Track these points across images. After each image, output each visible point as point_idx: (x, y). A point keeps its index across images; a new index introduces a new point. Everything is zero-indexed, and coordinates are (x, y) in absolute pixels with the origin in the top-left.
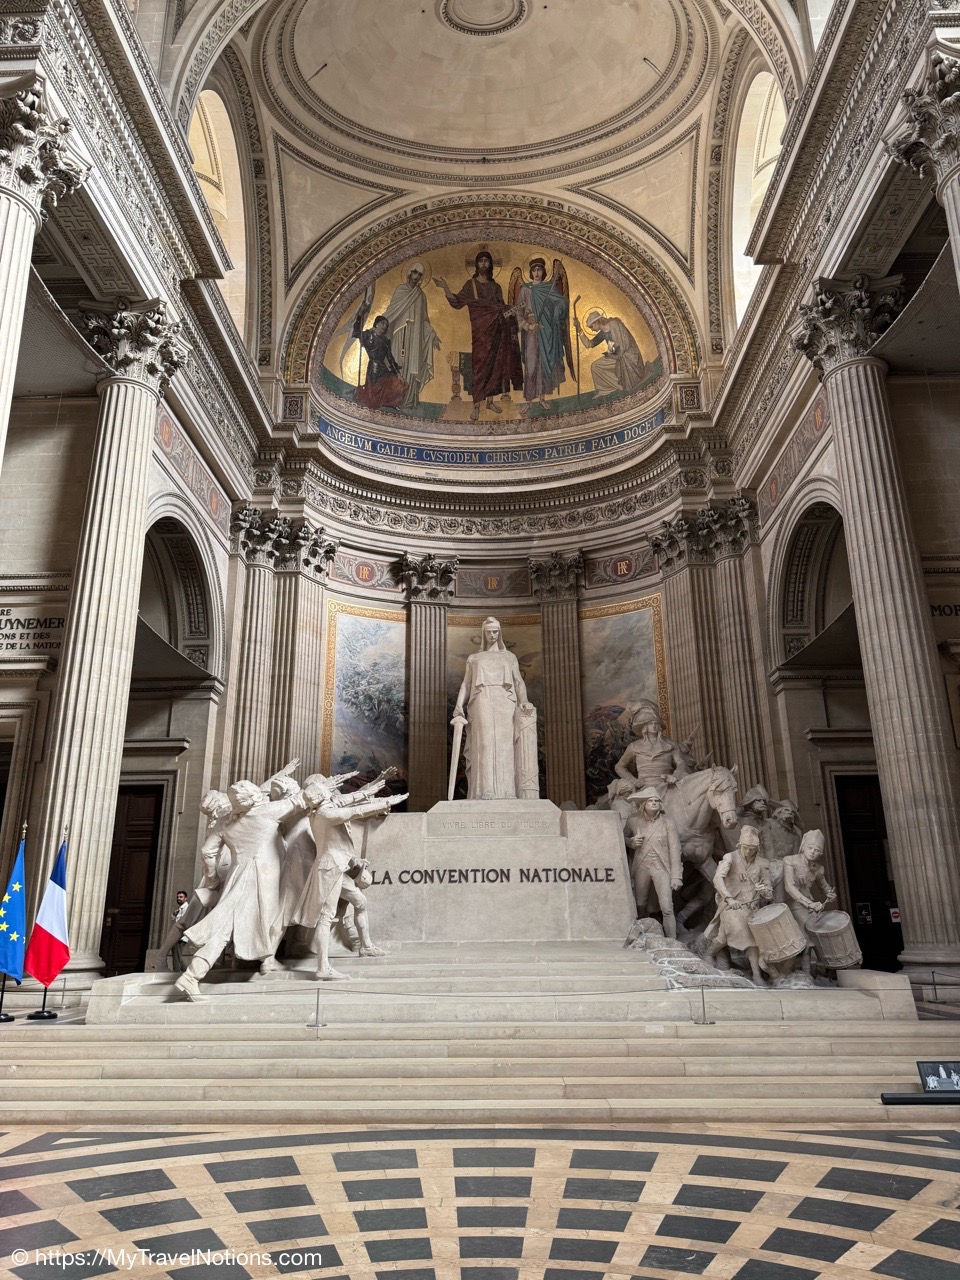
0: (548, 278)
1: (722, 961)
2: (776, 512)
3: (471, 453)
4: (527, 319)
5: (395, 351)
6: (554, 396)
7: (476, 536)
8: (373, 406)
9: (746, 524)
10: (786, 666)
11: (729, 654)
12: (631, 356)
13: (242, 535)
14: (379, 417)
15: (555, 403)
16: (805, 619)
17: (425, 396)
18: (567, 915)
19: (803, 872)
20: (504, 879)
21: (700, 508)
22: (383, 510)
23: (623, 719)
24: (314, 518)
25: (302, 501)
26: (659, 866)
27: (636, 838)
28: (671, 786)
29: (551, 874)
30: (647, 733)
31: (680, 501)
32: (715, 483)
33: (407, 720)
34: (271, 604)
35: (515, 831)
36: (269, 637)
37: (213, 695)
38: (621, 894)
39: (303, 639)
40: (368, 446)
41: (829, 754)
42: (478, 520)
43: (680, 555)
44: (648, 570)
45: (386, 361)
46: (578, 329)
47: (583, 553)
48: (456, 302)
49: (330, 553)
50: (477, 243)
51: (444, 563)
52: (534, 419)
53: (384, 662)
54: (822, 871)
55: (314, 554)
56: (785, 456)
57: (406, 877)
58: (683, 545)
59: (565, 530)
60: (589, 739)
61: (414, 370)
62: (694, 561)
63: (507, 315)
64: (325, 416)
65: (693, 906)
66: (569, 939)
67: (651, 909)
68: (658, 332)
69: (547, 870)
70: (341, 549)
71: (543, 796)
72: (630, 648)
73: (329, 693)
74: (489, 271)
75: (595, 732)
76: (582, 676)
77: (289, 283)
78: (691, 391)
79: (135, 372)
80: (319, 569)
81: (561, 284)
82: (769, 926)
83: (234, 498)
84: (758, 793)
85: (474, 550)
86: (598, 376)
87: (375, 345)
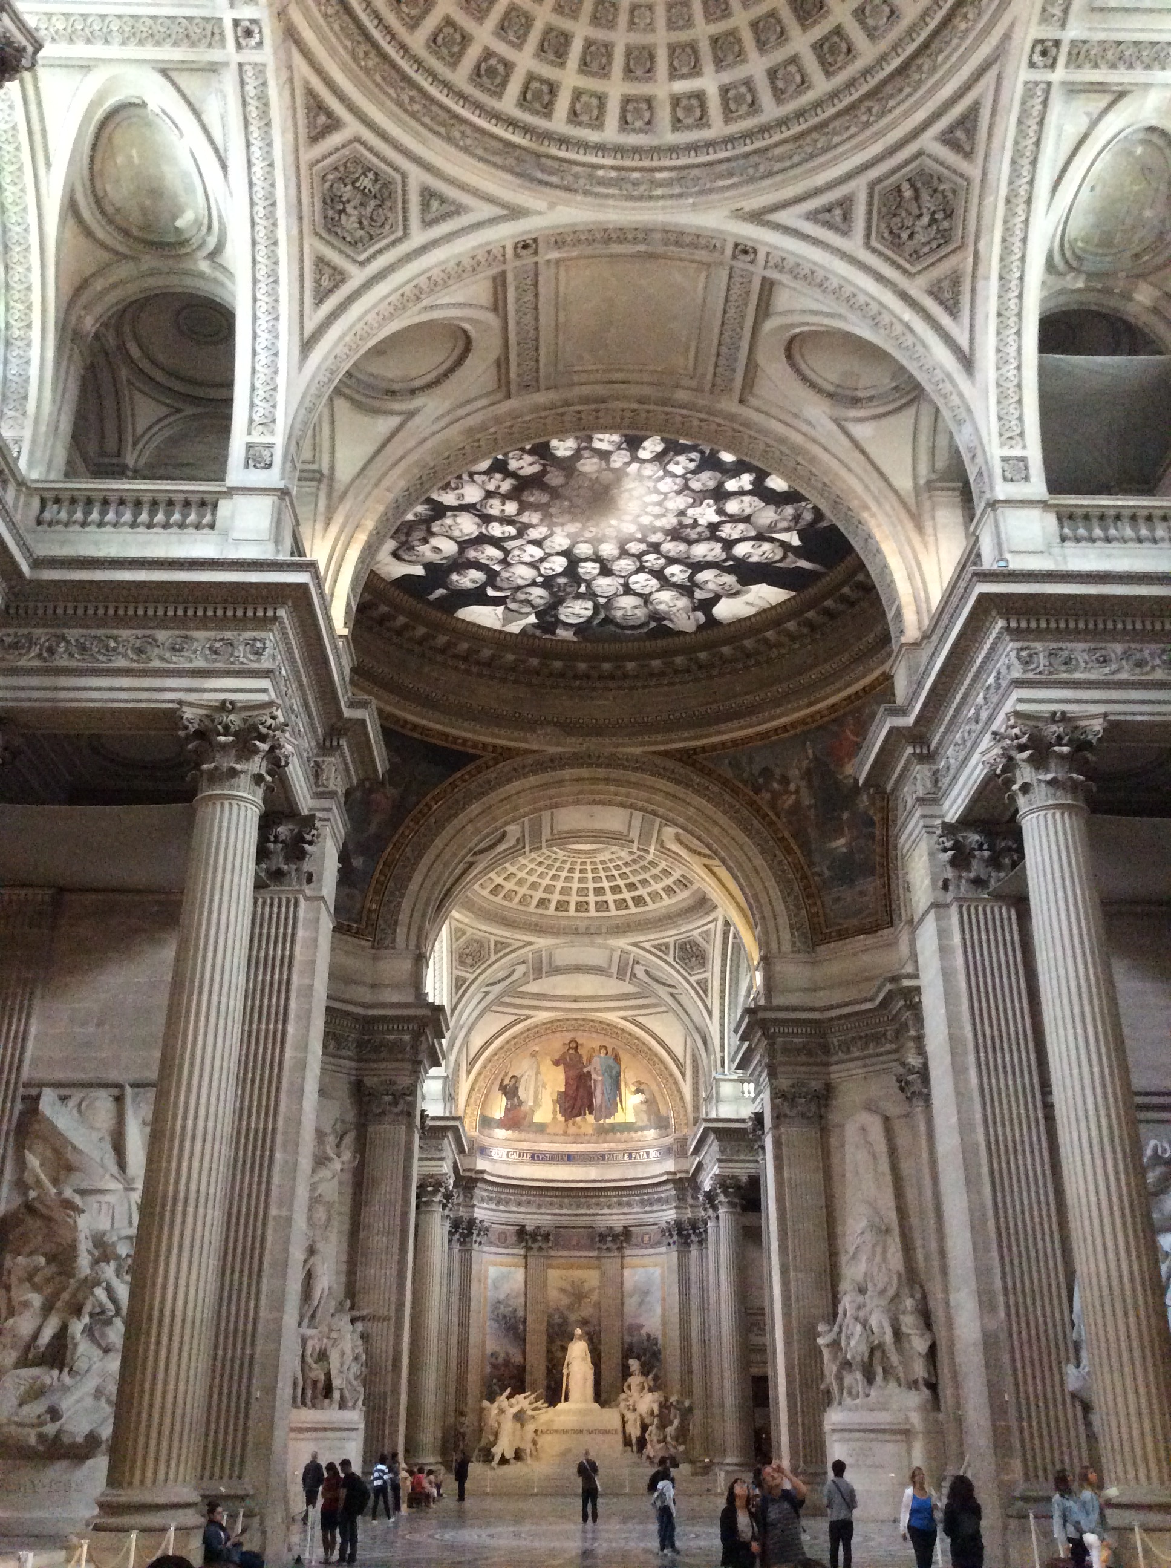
0: (609, 1055)
3: (563, 1155)
4: (597, 1074)
5: (522, 1093)
7: (566, 1211)
8: (508, 1129)
11: (694, 1304)
12: (654, 1107)
21: (684, 1218)
22: (513, 1198)
23: (644, 1332)
24: (479, 1214)
25: (473, 1206)
26: (632, 1429)
27: (625, 1418)
28: (641, 1397)
30: (635, 1374)
31: (675, 1210)
32: (690, 1206)
33: (525, 1328)
34: (459, 1268)
36: (458, 1288)
39: (474, 1287)
40: (505, 1155)
42: (566, 1203)
43: (674, 1242)
44: (658, 1244)
45: (515, 1101)
46: (626, 1083)
47: (625, 1227)
48: (556, 1063)
49: (486, 1231)
51: (547, 1229)
52: (600, 1134)
53: (513, 1294)
55: (479, 1235)
58: (676, 1237)
59: (615, 1212)
60: (625, 1342)
61: (531, 1103)
62: (680, 1248)
63: (585, 1070)
69: (596, 1430)
70: (492, 1228)
72: (648, 1290)
73: (484, 1315)
74: (576, 1048)
75: (627, 1339)
76: (622, 1304)
77: (469, 1072)
78: (682, 1145)
80: (481, 1243)
81: (616, 1058)
85: (564, 1221)
86: (636, 1113)
87: (510, 1091)
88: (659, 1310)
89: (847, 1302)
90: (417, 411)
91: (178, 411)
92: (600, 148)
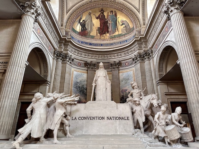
0: (113, 14)
1: (157, 140)
2: (157, 51)
3: (99, 44)
4: (110, 21)
5: (86, 26)
6: (114, 34)
7: (100, 58)
8: (82, 35)
9: (151, 54)
10: (160, 80)
11: (148, 79)
12: (128, 27)
13: (55, 55)
14: (83, 37)
15: (115, 36)
16: (163, 71)
17: (91, 34)
18: (118, 128)
19: (177, 117)
20: (103, 119)
21: (142, 52)
22: (83, 53)
23: (127, 92)
24: (70, 54)
25: (68, 50)
26: (139, 116)
27: (134, 110)
28: (141, 99)
29: (114, 118)
30: (135, 88)
31: (138, 51)
32: (144, 47)
33: (86, 91)
34: (61, 68)
35: (106, 108)
36: (60, 75)
37: (48, 85)
38: (130, 123)
39: (67, 75)
40: (81, 42)
41: (169, 97)
42: (101, 56)
43: (138, 61)
44: (132, 64)
45: (84, 28)
46: (119, 23)
47: (120, 61)
48: (97, 18)
49: (73, 60)
50: (101, 8)
51: (94, 63)
52: (111, 39)
53: (82, 81)
54: (181, 117)
55: (70, 60)
56: (159, 40)
57: (80, 118)
58: (139, 59)
59: (116, 57)
60: (121, 95)
61: (90, 30)
62: (140, 61)
63: (106, 20)
64: (73, 36)
65: (146, 126)
66: (118, 134)
67: (137, 127)
68: (133, 22)
69: (113, 117)
70: (75, 59)
71: (112, 100)
72: (128, 78)
73: (72, 85)
74: (103, 13)
75: (122, 94)
76: (119, 84)
77: (67, 13)
78: (140, 32)
79: (29, 13)
80: (70, 63)
81: (116, 15)
82: (170, 131)
83: (54, 48)
84: (160, 101)
85: (100, 61)
86: (122, 31)
87: (82, 24)
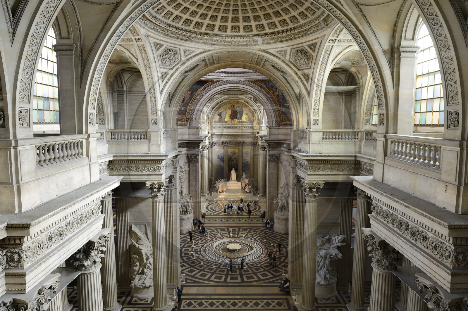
3: (231, 127)
4: (238, 111)
5: (222, 115)
8: (219, 122)
12: (250, 118)
23: (247, 160)
24: (214, 140)
27: (242, 184)
33: (224, 160)
40: (219, 128)
45: (221, 117)
47: (243, 141)
48: (229, 109)
51: (228, 142)
52: (238, 123)
53: (221, 153)
59: (241, 138)
61: (224, 117)
63: (235, 111)
64: (214, 126)
69: (237, 185)
72: (248, 153)
74: (233, 106)
76: (243, 155)
80: (215, 146)
81: (242, 108)
85: (231, 140)
86: (246, 119)
87: (220, 115)
88: (249, 157)
89: (279, 195)
90: (188, 75)
91: (133, 74)
92: (227, 36)
